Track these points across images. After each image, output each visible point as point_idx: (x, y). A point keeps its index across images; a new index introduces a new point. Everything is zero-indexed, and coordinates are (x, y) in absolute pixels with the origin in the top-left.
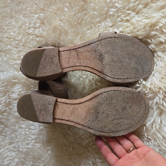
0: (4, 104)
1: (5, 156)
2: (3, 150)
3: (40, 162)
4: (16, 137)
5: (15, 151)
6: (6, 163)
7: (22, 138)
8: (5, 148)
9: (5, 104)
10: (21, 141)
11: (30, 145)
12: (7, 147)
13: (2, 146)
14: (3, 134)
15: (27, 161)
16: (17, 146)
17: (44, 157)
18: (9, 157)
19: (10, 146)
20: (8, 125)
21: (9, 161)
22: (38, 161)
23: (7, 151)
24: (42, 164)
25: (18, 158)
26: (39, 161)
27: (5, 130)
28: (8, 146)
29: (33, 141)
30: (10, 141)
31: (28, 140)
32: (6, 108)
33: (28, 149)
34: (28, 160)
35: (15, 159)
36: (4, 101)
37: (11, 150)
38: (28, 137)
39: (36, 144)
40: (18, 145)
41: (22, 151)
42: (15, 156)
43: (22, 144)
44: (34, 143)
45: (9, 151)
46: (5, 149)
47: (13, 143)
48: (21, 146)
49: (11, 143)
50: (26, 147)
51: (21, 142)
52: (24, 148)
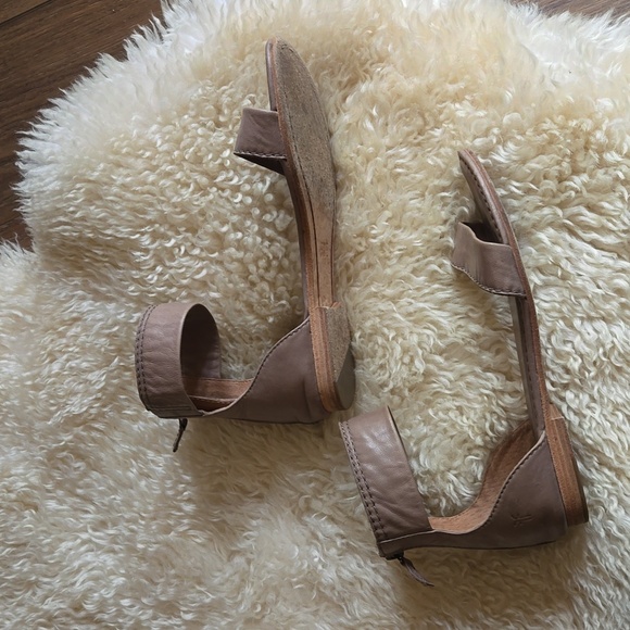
0: (99, 395)
1: (76, 564)
2: (70, 544)
3: (202, 589)
4: (128, 504)
5: (113, 551)
6: (78, 587)
7: (151, 508)
8: (78, 537)
9: (104, 394)
10: (143, 518)
11: (172, 533)
12: (84, 536)
13: (67, 530)
14: (79, 491)
15: (157, 584)
16: (127, 533)
17: (218, 574)
18: (90, 567)
19: (97, 534)
20: (104, 463)
21: (91, 583)
22: (194, 587)
23: (83, 549)
24: (208, 597)
25: (123, 575)
26: (198, 588)
27: (87, 480)
28: (90, 531)
29: (186, 521)
30: (100, 517)
31: (169, 516)
32: (104, 406)
33: (168, 544)
34: (162, 580)
35: (112, 577)
36: (103, 384)
37: (99, 547)
38: (170, 506)
39: (192, 532)
40: (132, 531)
41: (145, 550)
42: (114, 565)
43: (147, 527)
44: (186, 528)
45: (92, 551)
46: (79, 541)
47: (109, 524)
48: (142, 536)
49: (103, 524)
50: (161, 537)
51: (143, 522)
52: (153, 540)
